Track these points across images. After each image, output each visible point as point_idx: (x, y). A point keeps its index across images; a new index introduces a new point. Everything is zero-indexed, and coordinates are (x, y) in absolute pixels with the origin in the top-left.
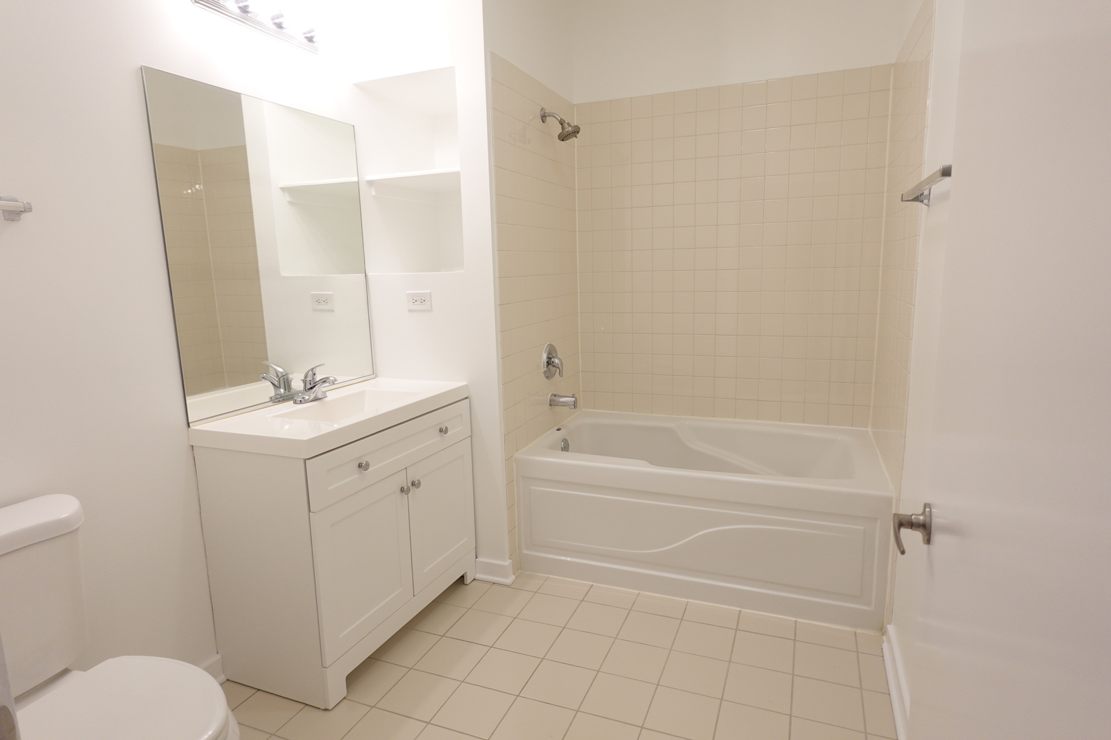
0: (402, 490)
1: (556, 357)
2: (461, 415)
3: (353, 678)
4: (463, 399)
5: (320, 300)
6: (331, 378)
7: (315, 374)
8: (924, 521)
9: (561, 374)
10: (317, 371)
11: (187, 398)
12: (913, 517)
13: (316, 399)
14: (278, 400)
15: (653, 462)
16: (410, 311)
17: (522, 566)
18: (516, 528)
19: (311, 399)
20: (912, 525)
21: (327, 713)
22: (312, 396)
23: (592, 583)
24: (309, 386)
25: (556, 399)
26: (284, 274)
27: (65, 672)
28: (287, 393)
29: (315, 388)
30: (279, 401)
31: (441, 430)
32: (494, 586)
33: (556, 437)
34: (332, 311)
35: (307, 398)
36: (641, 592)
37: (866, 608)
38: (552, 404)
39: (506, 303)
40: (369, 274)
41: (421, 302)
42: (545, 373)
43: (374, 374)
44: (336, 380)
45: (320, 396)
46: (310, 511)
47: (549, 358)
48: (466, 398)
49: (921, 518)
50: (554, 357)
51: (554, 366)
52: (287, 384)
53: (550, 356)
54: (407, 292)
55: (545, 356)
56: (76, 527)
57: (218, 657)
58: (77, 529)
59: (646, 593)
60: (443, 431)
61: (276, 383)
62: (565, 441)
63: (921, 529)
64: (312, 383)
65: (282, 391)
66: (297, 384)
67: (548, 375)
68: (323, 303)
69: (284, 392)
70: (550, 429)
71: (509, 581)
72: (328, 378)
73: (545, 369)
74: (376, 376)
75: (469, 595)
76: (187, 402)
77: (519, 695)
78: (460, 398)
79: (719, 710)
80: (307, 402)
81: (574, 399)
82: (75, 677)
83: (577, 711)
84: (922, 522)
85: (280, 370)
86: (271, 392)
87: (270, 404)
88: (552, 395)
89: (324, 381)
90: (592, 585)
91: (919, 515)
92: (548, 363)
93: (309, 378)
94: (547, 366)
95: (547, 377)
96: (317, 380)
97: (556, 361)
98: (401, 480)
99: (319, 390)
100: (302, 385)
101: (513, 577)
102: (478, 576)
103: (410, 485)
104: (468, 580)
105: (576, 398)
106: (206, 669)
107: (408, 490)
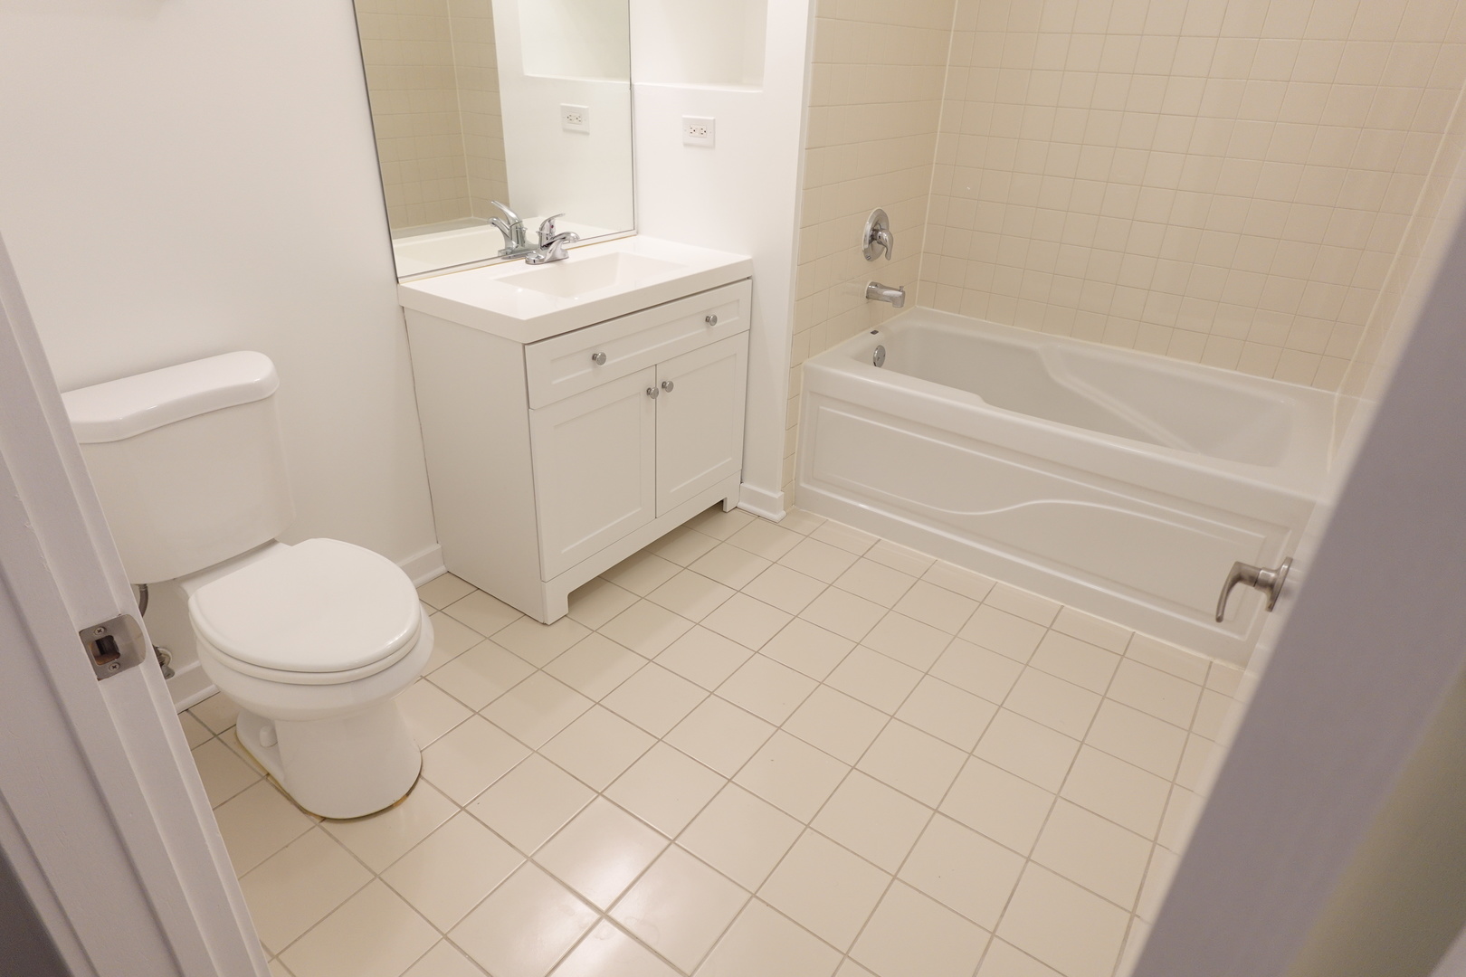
0: (648, 391)
1: (887, 230)
2: (738, 301)
3: (575, 597)
4: (745, 279)
5: (573, 117)
6: (572, 235)
7: (552, 227)
8: (1275, 579)
9: (888, 256)
10: (557, 222)
11: (393, 241)
12: (1262, 572)
13: (554, 260)
14: (509, 255)
15: (989, 399)
16: (686, 145)
17: (796, 501)
18: (796, 455)
19: (546, 260)
20: (1255, 581)
21: (545, 627)
22: (549, 256)
23: (879, 537)
24: (545, 242)
25: (880, 291)
26: (528, 73)
27: (272, 542)
28: (520, 247)
29: (553, 244)
30: (510, 258)
31: (707, 320)
32: (758, 520)
33: (866, 341)
34: (587, 134)
35: (543, 257)
36: (940, 560)
37: (1236, 637)
38: (870, 295)
39: (816, 145)
40: (636, 83)
41: (701, 132)
42: (865, 251)
43: (635, 230)
44: (577, 238)
45: (559, 255)
46: (529, 408)
47: (875, 230)
48: (748, 278)
49: (1273, 575)
50: (882, 230)
51: (880, 243)
52: (520, 235)
53: (878, 227)
54: (684, 116)
55: (868, 228)
56: (271, 393)
57: (438, 546)
58: (271, 396)
59: (945, 562)
60: (710, 321)
61: (507, 232)
62: (881, 350)
63: (1267, 590)
64: (549, 238)
65: (514, 243)
66: (532, 238)
67: (870, 256)
68: (576, 121)
69: (517, 249)
70: (863, 330)
71: (776, 517)
72: (568, 234)
73: (867, 246)
74: (637, 233)
75: (727, 524)
76: (394, 246)
77: (757, 652)
78: (738, 279)
79: (994, 717)
80: (542, 262)
81: (901, 293)
82: (281, 550)
83: (821, 683)
84: (1271, 581)
85: (512, 215)
86: (500, 243)
87: (500, 260)
88: (871, 284)
89: (564, 237)
90: (879, 540)
91: (1272, 571)
92: (873, 238)
93: (546, 231)
94: (870, 242)
95: (868, 258)
96: (556, 234)
97: (885, 236)
98: (648, 380)
99: (557, 248)
100: (538, 238)
101: (783, 513)
102: (741, 504)
103: (659, 387)
104: (728, 507)
105: (904, 293)
106: (403, 568)
107: (657, 392)
